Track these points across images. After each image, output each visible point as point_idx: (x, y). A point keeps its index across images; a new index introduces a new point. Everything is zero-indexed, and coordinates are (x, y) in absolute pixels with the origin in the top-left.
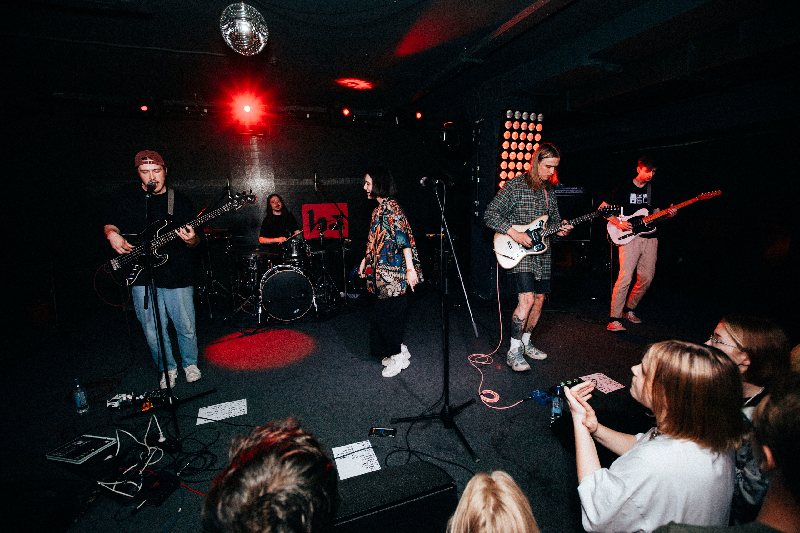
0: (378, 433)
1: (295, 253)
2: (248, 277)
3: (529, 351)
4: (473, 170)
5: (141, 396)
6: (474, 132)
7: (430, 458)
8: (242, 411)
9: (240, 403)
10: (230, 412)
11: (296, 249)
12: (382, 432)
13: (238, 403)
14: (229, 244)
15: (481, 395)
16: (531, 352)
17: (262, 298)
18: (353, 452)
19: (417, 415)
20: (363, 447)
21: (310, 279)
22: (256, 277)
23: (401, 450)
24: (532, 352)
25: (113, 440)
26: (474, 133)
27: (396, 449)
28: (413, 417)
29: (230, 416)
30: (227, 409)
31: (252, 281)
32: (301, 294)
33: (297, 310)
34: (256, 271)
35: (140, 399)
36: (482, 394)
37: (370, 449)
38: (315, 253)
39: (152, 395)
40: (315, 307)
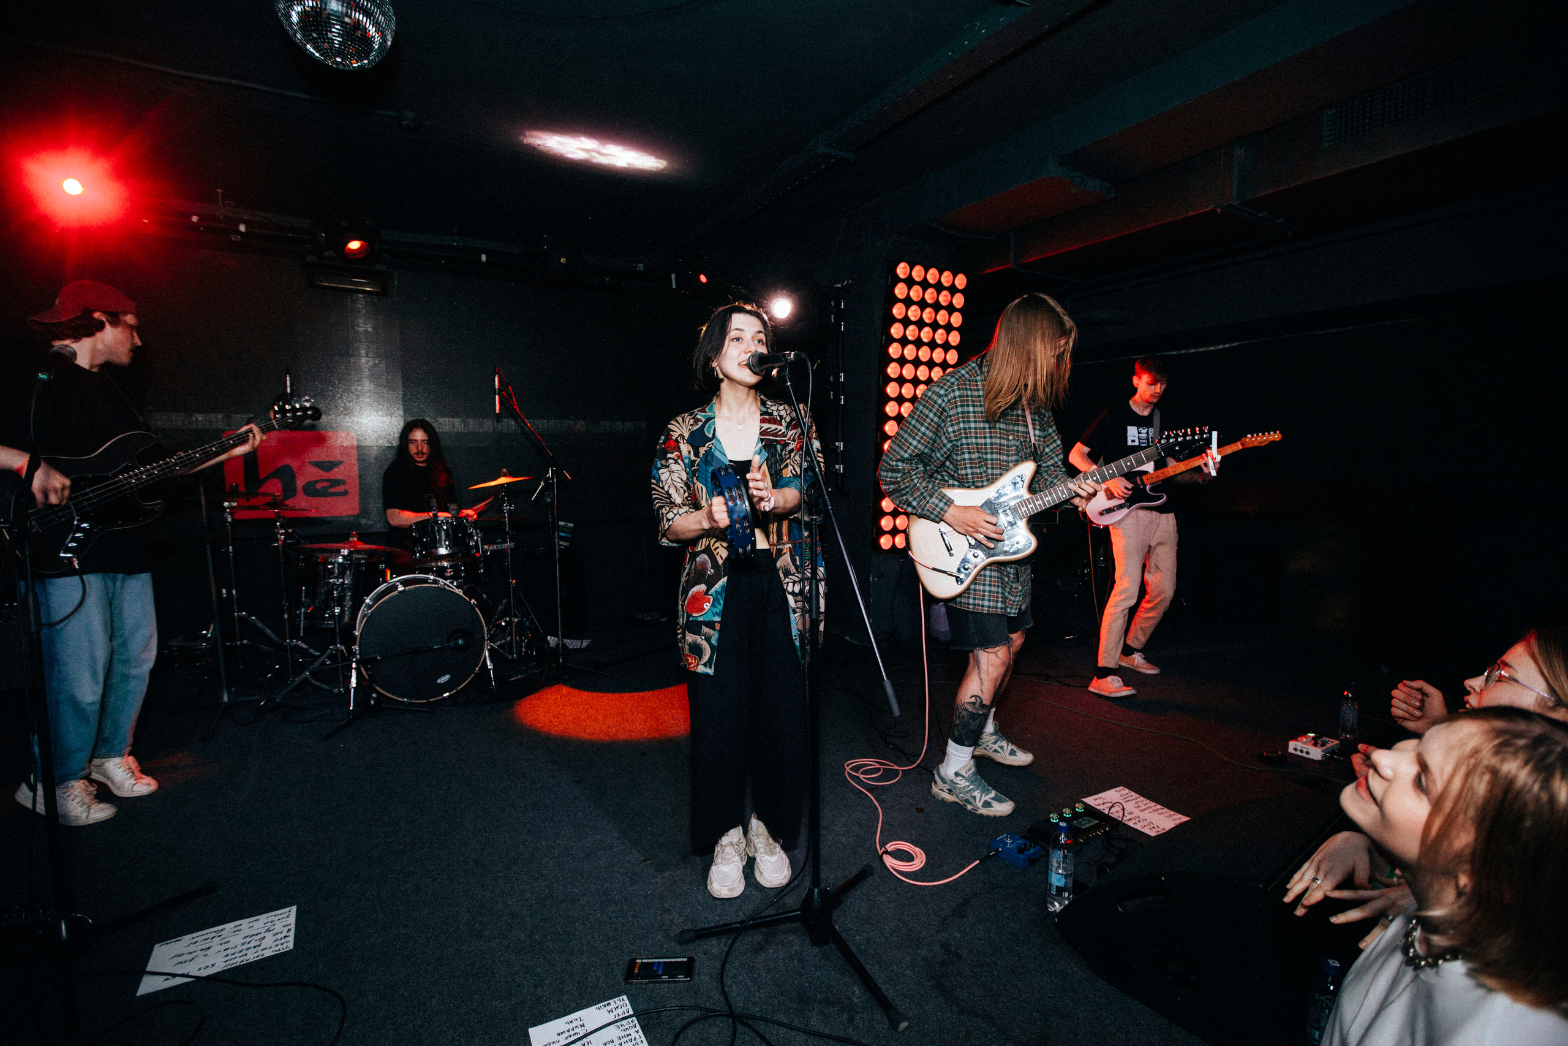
0: (648, 971)
1: (444, 546)
2: (328, 604)
3: (996, 747)
4: (831, 379)
6: (833, 303)
7: (785, 1030)
8: (280, 942)
9: (276, 918)
10: (245, 947)
11: (447, 537)
12: (657, 970)
13: (272, 918)
14: (282, 527)
15: (884, 855)
16: (999, 750)
17: (360, 650)
18: (585, 1036)
19: (741, 916)
20: (611, 1018)
21: (477, 606)
22: (348, 603)
23: (709, 1015)
24: (1002, 747)
26: (833, 305)
27: (696, 1014)
28: (735, 923)
29: (242, 958)
30: (236, 940)
31: (337, 611)
32: (457, 639)
33: (446, 678)
34: (350, 589)
36: (886, 852)
37: (630, 1020)
38: (491, 548)
40: (490, 670)
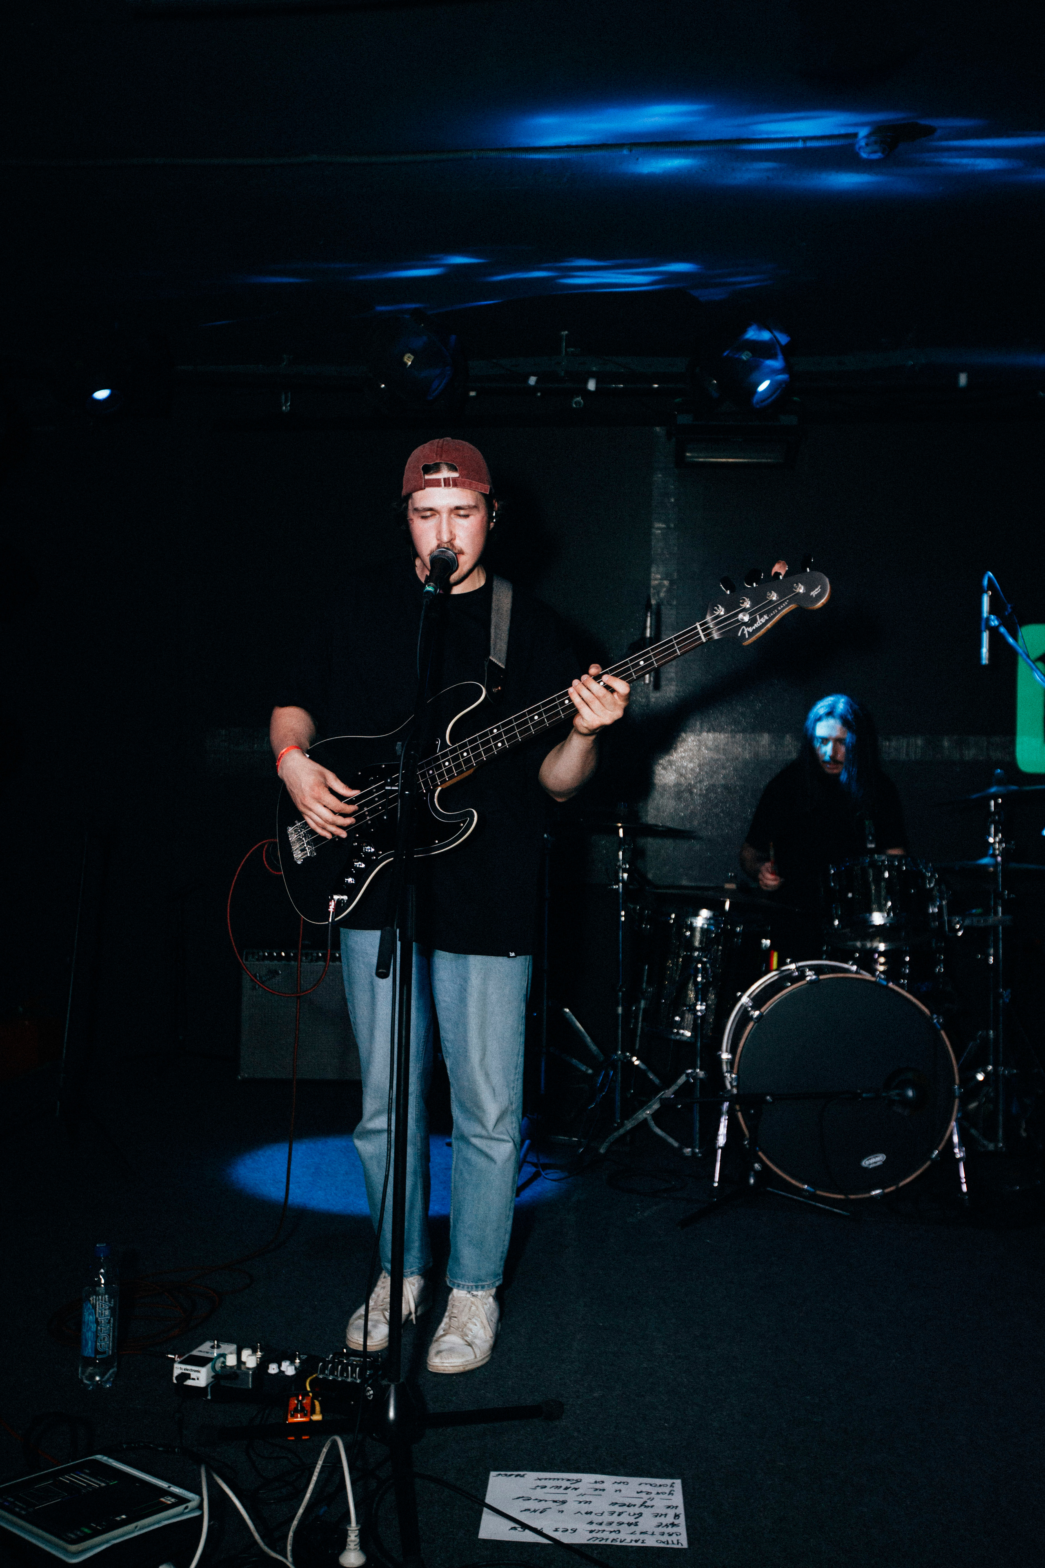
5: (288, 1363)
8: (667, 1530)
9: (654, 1490)
10: (615, 1518)
13: (648, 1488)
25: (188, 1501)
29: (615, 1535)
30: (600, 1504)
32: (904, 1085)
33: (878, 1160)
35: (281, 1372)
38: (966, 922)
39: (325, 1367)
40: (958, 1160)
